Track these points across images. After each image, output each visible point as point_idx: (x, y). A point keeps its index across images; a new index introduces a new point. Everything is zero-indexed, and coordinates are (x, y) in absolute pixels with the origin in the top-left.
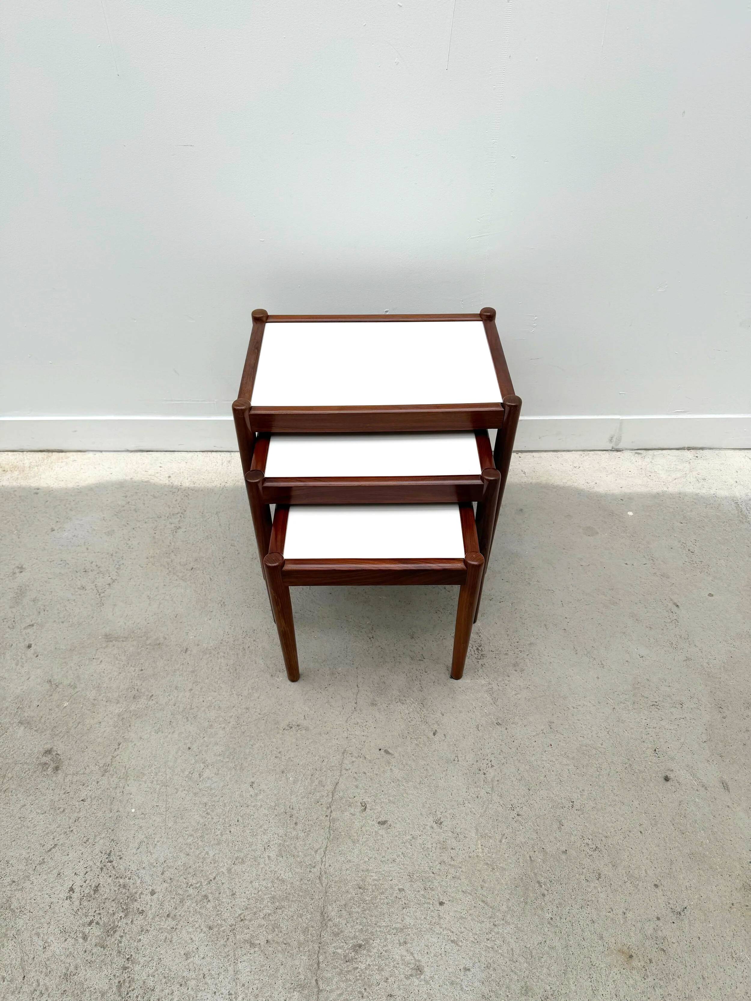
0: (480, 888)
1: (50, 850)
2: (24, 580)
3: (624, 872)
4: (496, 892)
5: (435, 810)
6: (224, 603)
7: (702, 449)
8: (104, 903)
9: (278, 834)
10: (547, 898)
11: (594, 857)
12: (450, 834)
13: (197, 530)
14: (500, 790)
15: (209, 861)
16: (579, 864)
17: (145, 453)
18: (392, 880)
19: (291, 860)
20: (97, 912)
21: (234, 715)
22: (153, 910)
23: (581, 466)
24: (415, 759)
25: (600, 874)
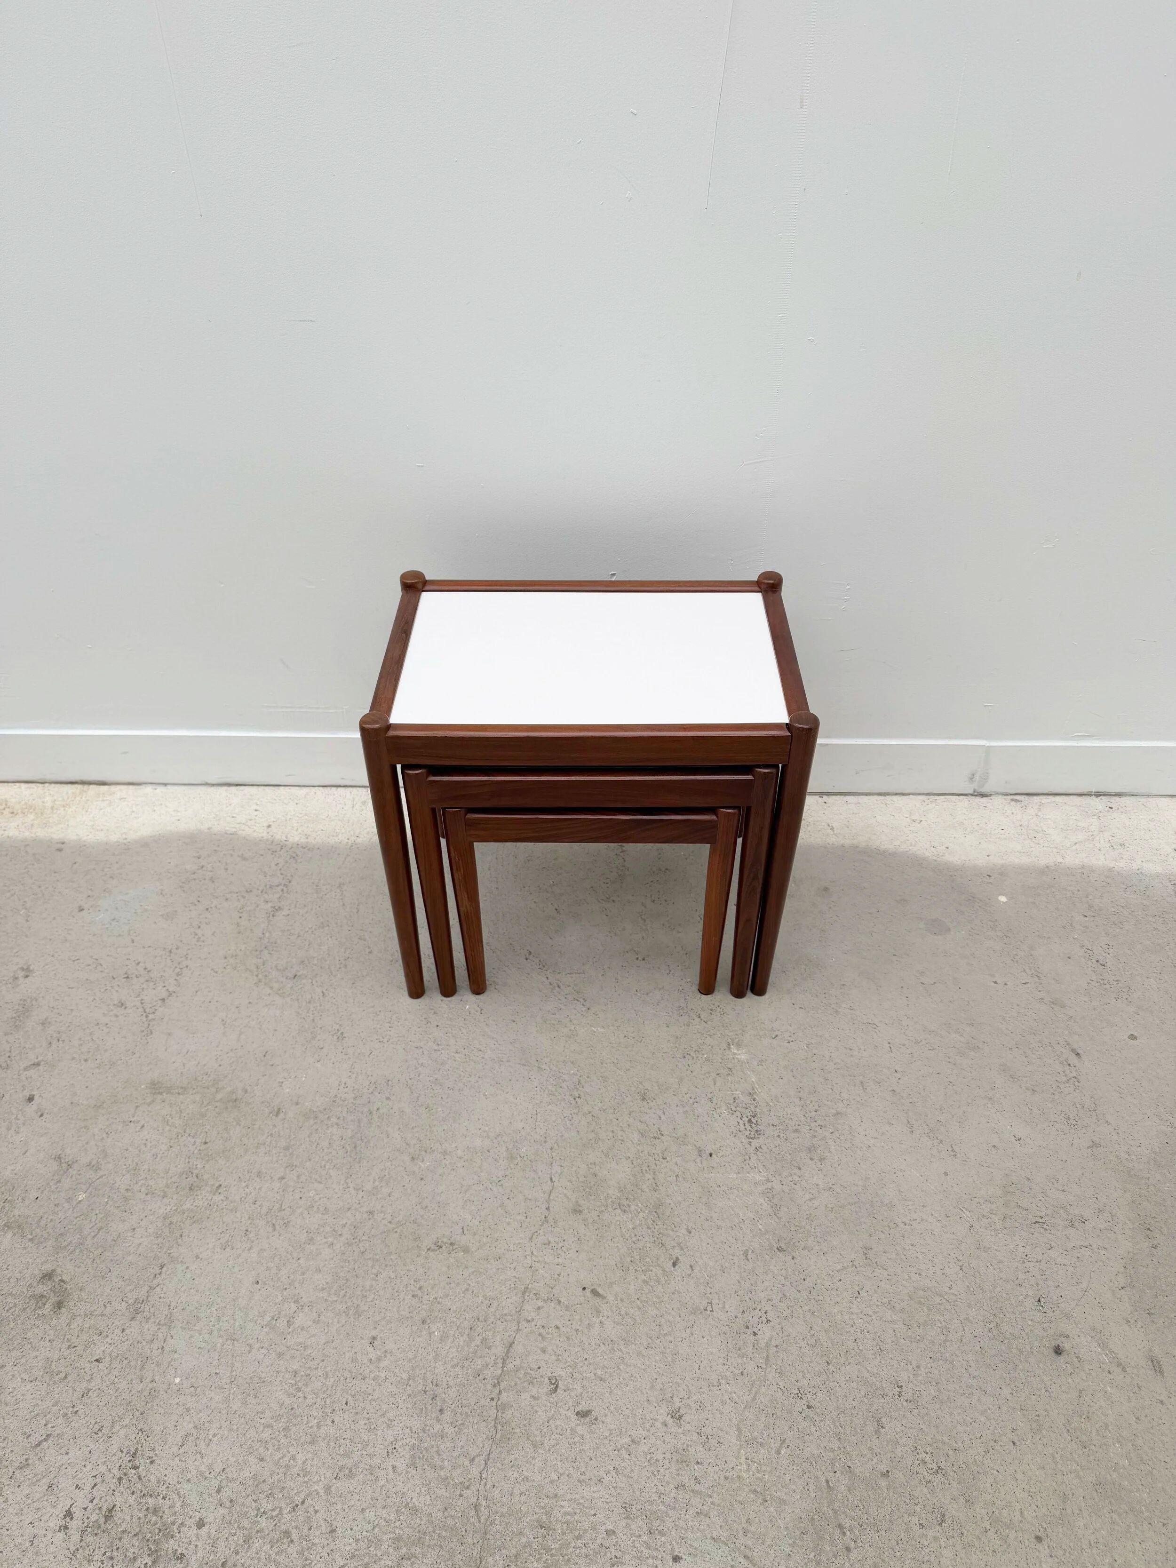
0: (741, 1533)
1: (38, 1445)
2: (30, 990)
3: (984, 1512)
4: (769, 1542)
5: (670, 1395)
6: (342, 1033)
7: (1119, 795)
8: (120, 1539)
9: (411, 1428)
10: (854, 1555)
11: (935, 1484)
12: (695, 1437)
13: (307, 912)
14: (779, 1362)
15: (295, 1470)
16: (909, 1497)
17: (233, 789)
18: (595, 1515)
19: (431, 1474)
20: (109, 1554)
21: (349, 1222)
22: (200, 1554)
23: (923, 819)
24: (641, 1306)
25: (943, 1516)
